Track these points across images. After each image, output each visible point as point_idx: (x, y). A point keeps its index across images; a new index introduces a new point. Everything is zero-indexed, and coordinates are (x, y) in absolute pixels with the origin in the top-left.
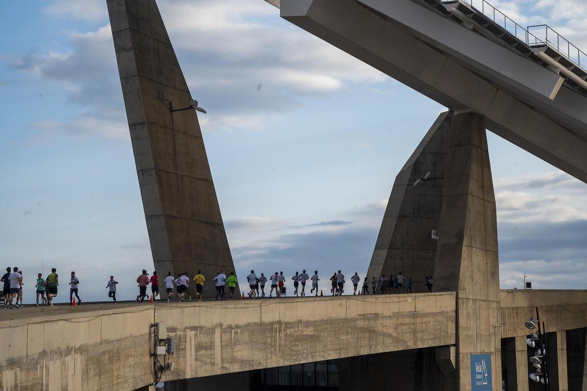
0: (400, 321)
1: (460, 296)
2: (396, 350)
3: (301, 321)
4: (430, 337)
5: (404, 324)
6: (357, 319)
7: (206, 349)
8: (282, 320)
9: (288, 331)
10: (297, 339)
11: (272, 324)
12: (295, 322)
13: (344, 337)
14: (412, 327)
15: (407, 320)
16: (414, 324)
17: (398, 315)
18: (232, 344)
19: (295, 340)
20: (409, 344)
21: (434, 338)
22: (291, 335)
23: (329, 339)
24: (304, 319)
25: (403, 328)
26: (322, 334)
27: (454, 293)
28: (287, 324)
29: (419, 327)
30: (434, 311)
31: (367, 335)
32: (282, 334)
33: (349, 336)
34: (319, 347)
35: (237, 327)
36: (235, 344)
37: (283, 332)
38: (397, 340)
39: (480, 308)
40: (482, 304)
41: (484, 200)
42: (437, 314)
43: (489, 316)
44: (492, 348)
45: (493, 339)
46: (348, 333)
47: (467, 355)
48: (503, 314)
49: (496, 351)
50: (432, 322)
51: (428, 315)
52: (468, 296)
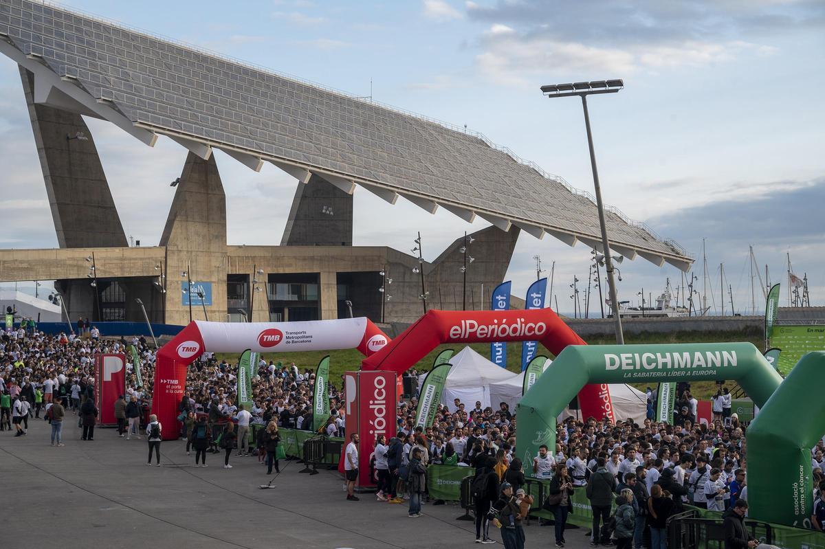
0: (107, 261)
1: (168, 249)
2: (104, 276)
3: (16, 260)
4: (138, 271)
6: (66, 260)
9: (6, 265)
10: (14, 269)
12: (12, 261)
13: (54, 269)
15: (116, 262)
16: (121, 263)
17: (105, 259)
20: (116, 274)
21: (142, 272)
22: (8, 267)
25: (111, 265)
27: (165, 247)
28: (5, 261)
29: (126, 265)
30: (143, 257)
31: (76, 268)
33: (59, 269)
38: (105, 272)
39: (197, 256)
40: (200, 254)
41: (208, 194)
42: (146, 259)
43: (210, 261)
44: (214, 279)
45: (216, 274)
46: (57, 267)
47: (177, 282)
48: (231, 260)
49: (219, 281)
50: (140, 262)
51: (136, 259)
52: (180, 249)
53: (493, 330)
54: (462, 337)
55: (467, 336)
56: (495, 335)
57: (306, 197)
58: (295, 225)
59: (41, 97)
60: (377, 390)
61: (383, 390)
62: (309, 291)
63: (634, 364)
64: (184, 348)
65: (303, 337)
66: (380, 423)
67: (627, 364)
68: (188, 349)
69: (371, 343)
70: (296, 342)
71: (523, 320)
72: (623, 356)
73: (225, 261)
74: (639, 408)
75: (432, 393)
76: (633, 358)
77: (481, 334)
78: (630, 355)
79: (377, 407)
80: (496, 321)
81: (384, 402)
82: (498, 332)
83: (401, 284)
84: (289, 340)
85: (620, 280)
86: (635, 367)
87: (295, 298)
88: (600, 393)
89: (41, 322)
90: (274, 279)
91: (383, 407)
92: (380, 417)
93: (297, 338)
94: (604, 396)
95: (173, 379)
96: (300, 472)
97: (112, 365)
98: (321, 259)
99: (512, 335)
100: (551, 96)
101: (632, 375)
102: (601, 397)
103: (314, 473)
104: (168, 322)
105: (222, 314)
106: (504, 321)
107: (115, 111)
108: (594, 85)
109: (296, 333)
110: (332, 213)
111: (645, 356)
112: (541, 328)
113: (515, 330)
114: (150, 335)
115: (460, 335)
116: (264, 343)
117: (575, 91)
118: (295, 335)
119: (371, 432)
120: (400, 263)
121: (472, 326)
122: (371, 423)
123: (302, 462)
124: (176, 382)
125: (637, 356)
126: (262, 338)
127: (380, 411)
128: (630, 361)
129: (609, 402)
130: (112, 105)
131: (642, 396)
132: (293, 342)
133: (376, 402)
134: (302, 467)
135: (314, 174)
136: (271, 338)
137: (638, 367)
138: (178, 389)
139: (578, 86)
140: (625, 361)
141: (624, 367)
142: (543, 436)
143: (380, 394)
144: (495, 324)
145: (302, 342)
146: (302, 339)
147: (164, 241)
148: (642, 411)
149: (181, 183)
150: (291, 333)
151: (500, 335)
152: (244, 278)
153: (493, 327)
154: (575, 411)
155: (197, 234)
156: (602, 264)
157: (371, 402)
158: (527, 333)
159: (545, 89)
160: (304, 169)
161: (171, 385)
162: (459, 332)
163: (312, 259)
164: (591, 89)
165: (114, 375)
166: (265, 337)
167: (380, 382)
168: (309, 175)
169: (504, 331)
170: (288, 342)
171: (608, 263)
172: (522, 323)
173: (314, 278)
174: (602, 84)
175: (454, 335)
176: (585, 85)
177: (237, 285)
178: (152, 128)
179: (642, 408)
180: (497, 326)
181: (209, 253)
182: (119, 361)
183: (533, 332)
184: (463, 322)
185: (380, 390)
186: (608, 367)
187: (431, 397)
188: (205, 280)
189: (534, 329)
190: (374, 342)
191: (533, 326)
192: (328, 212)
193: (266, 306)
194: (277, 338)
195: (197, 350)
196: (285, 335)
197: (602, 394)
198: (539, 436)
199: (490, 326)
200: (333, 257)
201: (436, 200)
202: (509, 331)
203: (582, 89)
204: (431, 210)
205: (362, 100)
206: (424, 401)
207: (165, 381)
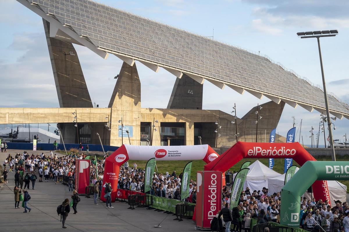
0: (83, 115)
2: (81, 122)
3: (39, 113)
4: (98, 119)
5: (85, 116)
6: (63, 114)
7: (3, 118)
8: (32, 112)
9: (34, 115)
10: (38, 117)
11: (28, 113)
12: (37, 113)
13: (57, 118)
14: (89, 116)
15: (87, 115)
16: (90, 116)
17: (82, 113)
18: (13, 118)
19: (37, 117)
20: (87, 121)
21: (100, 120)
22: (35, 116)
23: (51, 118)
24: (40, 113)
26: (48, 116)
27: (111, 108)
28: (33, 114)
29: (92, 117)
30: (100, 113)
31: (67, 118)
32: (32, 116)
34: (46, 120)
35: (14, 113)
36: (14, 117)
37: (32, 115)
38: (81, 120)
39: (126, 113)
40: (128, 112)
41: (132, 83)
42: (101, 114)
43: (132, 115)
44: (134, 124)
45: (135, 122)
46: (59, 117)
47: (116, 125)
48: (143, 115)
49: (137, 125)
50: (98, 115)
51: (97, 114)
52: (118, 109)
53: (269, 152)
54: (254, 155)
55: (256, 155)
56: (270, 155)
57: (180, 85)
58: (174, 99)
59: (53, 34)
60: (212, 181)
61: (215, 181)
62: (180, 131)
63: (340, 171)
64: (118, 158)
65: (177, 153)
66: (213, 197)
67: (337, 171)
68: (120, 158)
69: (210, 157)
70: (173, 156)
71: (284, 148)
72: (335, 167)
73: (140, 116)
74: (343, 193)
75: (239, 183)
76: (340, 168)
77: (263, 154)
78: (339, 166)
79: (212, 189)
80: (271, 148)
81: (216, 186)
82: (272, 153)
83: (226, 129)
84: (170, 155)
85: (335, 129)
86: (341, 172)
87: (173, 134)
88: (323, 185)
89: (50, 143)
90: (163, 125)
91: (215, 189)
92: (214, 194)
93: (174, 154)
94: (325, 186)
95: (113, 173)
96: (174, 220)
97: (84, 165)
98: (187, 116)
99: (279, 155)
100: (302, 37)
101: (339, 176)
102: (323, 187)
103: (181, 220)
104: (111, 145)
105: (138, 142)
106: (275, 148)
107: (88, 42)
108: (324, 32)
109: (173, 152)
110: (192, 93)
111: (346, 167)
112: (293, 152)
113: (280, 152)
114: (103, 151)
115: (253, 154)
116: (157, 156)
117: (314, 35)
118: (173, 153)
119: (209, 201)
120: (225, 119)
121: (259, 150)
122: (209, 196)
123: (175, 215)
124: (114, 174)
125: (342, 167)
126: (157, 154)
127: (214, 191)
128: (339, 169)
129: (327, 189)
130: (87, 39)
131: (344, 187)
132: (172, 156)
133: (212, 186)
134: (175, 217)
135: (184, 74)
136: (161, 154)
137: (342, 172)
138: (115, 178)
139: (315, 33)
140: (336, 170)
141: (335, 172)
142: (294, 205)
143: (214, 182)
144: (271, 149)
145: (176, 156)
146: (176, 155)
147: (111, 105)
148: (344, 194)
149: (119, 77)
150: (171, 152)
151: (273, 155)
152: (149, 124)
153: (269, 150)
154: (310, 193)
155: (126, 102)
156: (325, 121)
157: (209, 186)
158: (286, 154)
159: (299, 34)
160: (180, 72)
161: (112, 175)
162: (252, 152)
163: (182, 115)
164: (322, 34)
165: (85, 170)
166: (158, 153)
167: (214, 177)
168: (182, 74)
169: (275, 152)
170: (169, 156)
171: (329, 120)
172: (284, 149)
173: (183, 125)
174: (328, 32)
175: (250, 154)
176: (319, 32)
177: (145, 127)
178: (106, 50)
179: (344, 193)
180: (271, 150)
181: (132, 111)
182: (87, 163)
183: (289, 154)
184: (254, 147)
185: (214, 180)
186: (327, 172)
187: (239, 185)
188: (130, 124)
189: (290, 152)
190: (211, 157)
191: (289, 150)
192: (190, 93)
193: (159, 138)
194: (164, 153)
195: (125, 159)
196: (168, 152)
197: (324, 185)
198: (292, 205)
199: (268, 150)
200: (192, 115)
201: (244, 88)
202: (277, 153)
203: (318, 34)
204: (241, 93)
205: (209, 38)
206: (236, 186)
207: (109, 174)
